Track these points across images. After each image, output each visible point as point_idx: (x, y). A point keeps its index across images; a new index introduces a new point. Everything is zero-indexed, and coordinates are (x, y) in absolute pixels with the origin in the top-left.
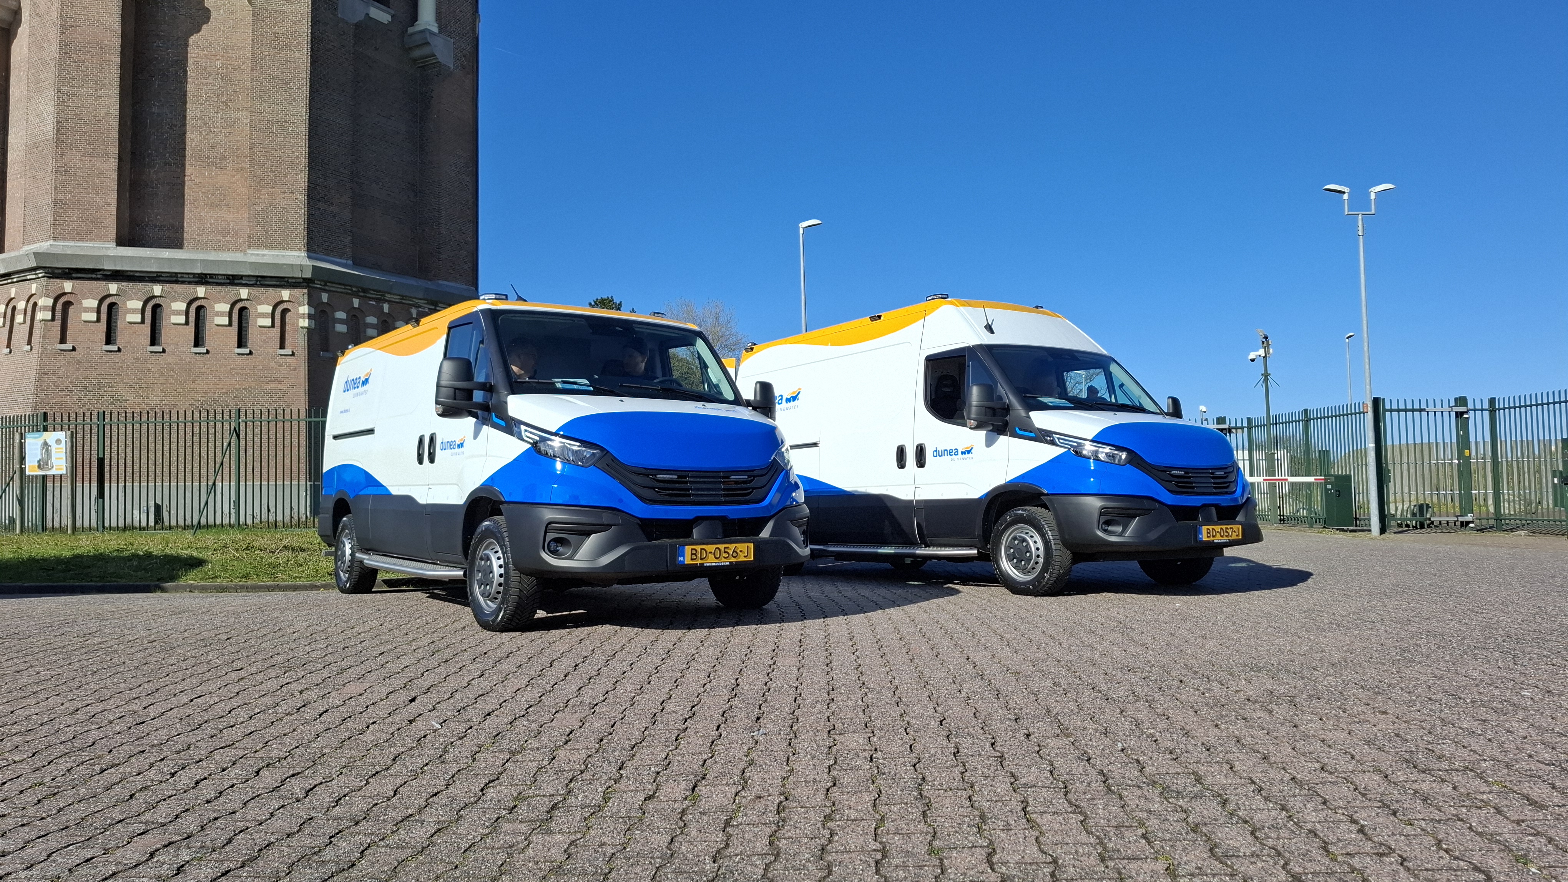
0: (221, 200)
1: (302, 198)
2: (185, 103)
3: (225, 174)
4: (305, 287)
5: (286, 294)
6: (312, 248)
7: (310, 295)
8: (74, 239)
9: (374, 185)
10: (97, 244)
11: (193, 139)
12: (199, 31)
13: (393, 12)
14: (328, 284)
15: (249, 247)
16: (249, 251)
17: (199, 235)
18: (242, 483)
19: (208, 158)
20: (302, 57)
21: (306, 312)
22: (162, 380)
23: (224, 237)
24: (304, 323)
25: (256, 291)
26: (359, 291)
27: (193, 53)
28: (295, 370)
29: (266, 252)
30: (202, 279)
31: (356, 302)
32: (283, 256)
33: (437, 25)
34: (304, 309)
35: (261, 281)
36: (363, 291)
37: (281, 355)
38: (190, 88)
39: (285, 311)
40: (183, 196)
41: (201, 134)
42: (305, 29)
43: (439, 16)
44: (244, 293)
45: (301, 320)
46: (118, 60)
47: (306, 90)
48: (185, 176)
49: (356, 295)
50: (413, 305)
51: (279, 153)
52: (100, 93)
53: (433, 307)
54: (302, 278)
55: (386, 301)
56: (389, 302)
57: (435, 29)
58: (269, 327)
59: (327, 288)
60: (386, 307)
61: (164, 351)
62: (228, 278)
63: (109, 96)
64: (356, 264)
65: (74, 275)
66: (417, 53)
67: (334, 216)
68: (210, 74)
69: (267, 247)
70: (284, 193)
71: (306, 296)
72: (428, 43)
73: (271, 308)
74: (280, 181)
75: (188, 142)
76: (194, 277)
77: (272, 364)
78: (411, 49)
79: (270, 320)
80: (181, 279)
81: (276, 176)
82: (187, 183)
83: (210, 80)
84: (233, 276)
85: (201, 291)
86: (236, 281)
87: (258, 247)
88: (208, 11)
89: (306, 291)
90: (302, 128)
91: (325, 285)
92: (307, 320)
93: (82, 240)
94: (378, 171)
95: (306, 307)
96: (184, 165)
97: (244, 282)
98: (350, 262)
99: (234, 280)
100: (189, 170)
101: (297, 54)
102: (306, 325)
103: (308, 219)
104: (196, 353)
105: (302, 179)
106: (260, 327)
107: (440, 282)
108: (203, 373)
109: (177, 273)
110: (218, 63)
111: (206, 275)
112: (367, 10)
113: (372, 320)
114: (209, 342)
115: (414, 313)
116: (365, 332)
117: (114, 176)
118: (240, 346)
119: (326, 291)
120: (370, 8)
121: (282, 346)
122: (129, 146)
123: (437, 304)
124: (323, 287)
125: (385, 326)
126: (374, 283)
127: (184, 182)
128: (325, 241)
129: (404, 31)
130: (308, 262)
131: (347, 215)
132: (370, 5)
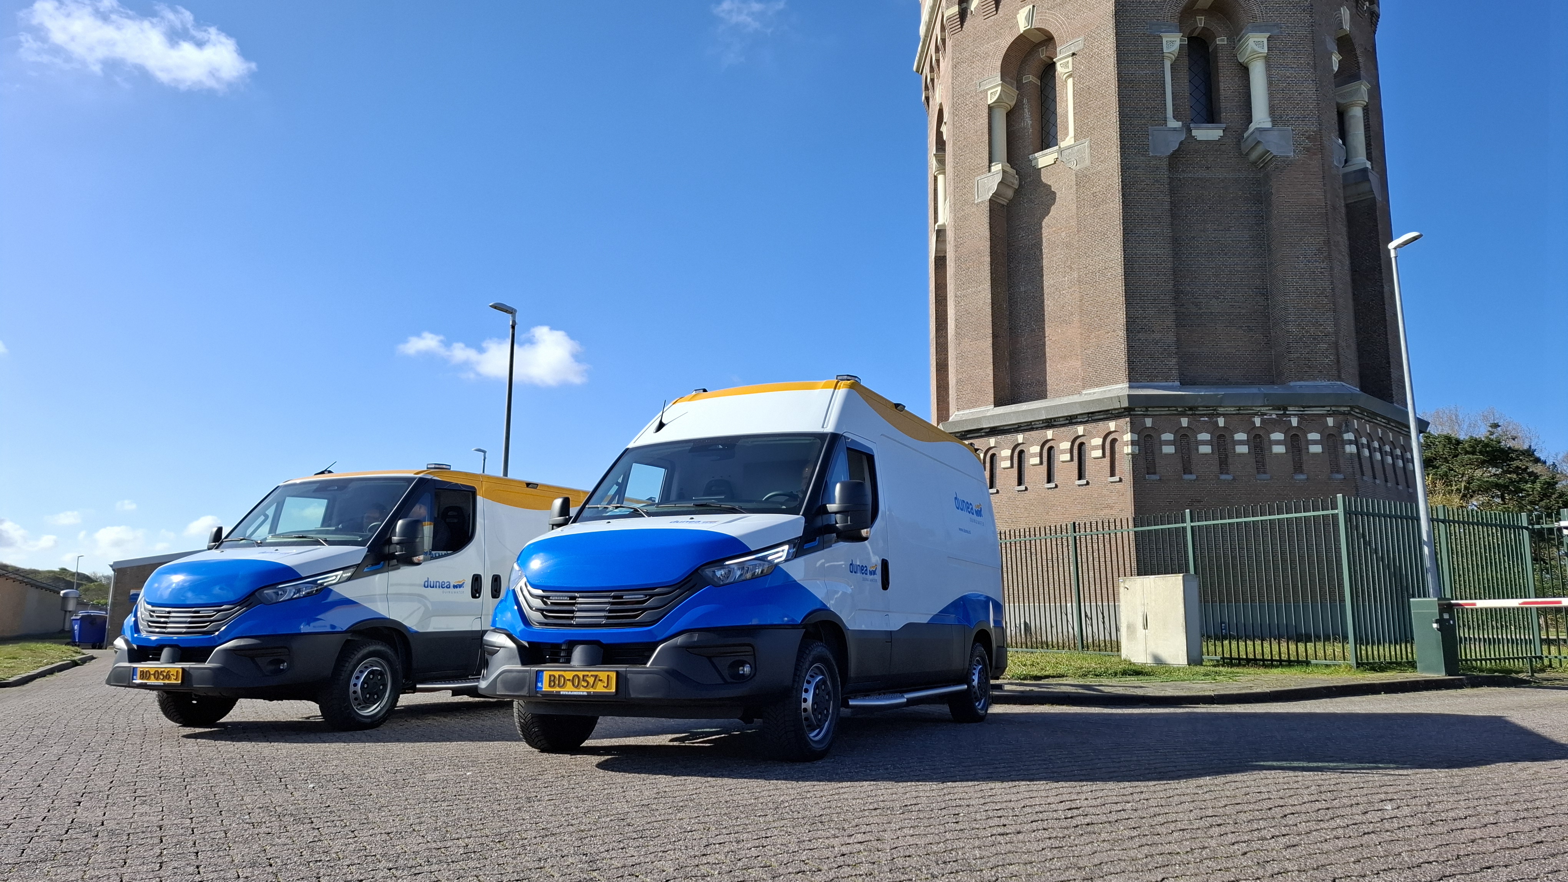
1: (1122, 333)
2: (1042, 276)
4: (1125, 416)
5: (1112, 425)
6: (1133, 378)
7: (1132, 423)
8: (969, 408)
9: (1213, 301)
10: (983, 408)
11: (1049, 305)
12: (1049, 213)
13: (1224, 125)
14: (1149, 409)
15: (1084, 388)
16: (1084, 392)
17: (1057, 385)
18: (1082, 604)
19: (1060, 317)
20: (1115, 205)
21: (1129, 439)
22: (1026, 515)
23: (1075, 382)
24: (1128, 449)
25: (1089, 426)
26: (1188, 410)
27: (1045, 232)
28: (1123, 495)
29: (1097, 390)
30: (1049, 423)
31: (1184, 422)
32: (1109, 390)
33: (1270, 119)
34: (1128, 437)
35: (1092, 417)
36: (1191, 409)
37: (1112, 482)
38: (1045, 262)
39: (1114, 441)
40: (1045, 354)
41: (1054, 298)
42: (1116, 181)
43: (1272, 110)
44: (1080, 430)
45: (1125, 448)
46: (989, 259)
47: (1120, 235)
48: (1045, 337)
49: (1183, 414)
50: (1256, 414)
51: (1102, 298)
52: (979, 289)
53: (1282, 412)
54: (1121, 408)
55: (1219, 415)
56: (1224, 415)
57: (1269, 125)
58: (1101, 458)
59: (1149, 413)
60: (1221, 422)
61: (1026, 489)
62: (1067, 419)
63: (985, 289)
64: (1185, 383)
65: (968, 436)
66: (1254, 156)
67: (1157, 343)
68: (1058, 246)
69: (1097, 386)
70: (1108, 333)
71: (1129, 424)
72: (1259, 142)
73: (1101, 440)
75: (1046, 308)
76: (1043, 423)
77: (1105, 492)
78: (1247, 154)
79: (1101, 451)
80: (1034, 426)
81: (1100, 319)
82: (1047, 343)
83: (1058, 251)
84: (1070, 416)
85: (1050, 434)
86: (1074, 421)
87: (1091, 387)
88: (1054, 193)
89: (1128, 419)
90: (1119, 270)
91: (1147, 411)
92: (1130, 447)
93: (973, 407)
94: (1217, 285)
95: (1129, 434)
96: (1044, 328)
97: (1079, 420)
98: (1177, 383)
99: (1072, 420)
100: (1048, 331)
101: (1112, 205)
102: (1130, 451)
103: (1128, 351)
104: (1049, 489)
105: (1121, 317)
106: (1095, 458)
107: (1292, 384)
108: (1054, 506)
109: (1031, 422)
110: (1063, 234)
111: (1051, 419)
112: (1183, 137)
113: (1205, 436)
114: (1058, 477)
115: (1257, 421)
116: (1197, 450)
117: (990, 351)
118: (1080, 478)
119: (1148, 416)
120: (1195, 133)
121: (1113, 474)
122: (1006, 323)
123: (1285, 409)
124: (1145, 413)
125: (1222, 441)
126: (1199, 400)
127: (1044, 343)
128: (1148, 369)
129: (1240, 139)
130: (1127, 392)
131: (1171, 338)
132: (1189, 130)
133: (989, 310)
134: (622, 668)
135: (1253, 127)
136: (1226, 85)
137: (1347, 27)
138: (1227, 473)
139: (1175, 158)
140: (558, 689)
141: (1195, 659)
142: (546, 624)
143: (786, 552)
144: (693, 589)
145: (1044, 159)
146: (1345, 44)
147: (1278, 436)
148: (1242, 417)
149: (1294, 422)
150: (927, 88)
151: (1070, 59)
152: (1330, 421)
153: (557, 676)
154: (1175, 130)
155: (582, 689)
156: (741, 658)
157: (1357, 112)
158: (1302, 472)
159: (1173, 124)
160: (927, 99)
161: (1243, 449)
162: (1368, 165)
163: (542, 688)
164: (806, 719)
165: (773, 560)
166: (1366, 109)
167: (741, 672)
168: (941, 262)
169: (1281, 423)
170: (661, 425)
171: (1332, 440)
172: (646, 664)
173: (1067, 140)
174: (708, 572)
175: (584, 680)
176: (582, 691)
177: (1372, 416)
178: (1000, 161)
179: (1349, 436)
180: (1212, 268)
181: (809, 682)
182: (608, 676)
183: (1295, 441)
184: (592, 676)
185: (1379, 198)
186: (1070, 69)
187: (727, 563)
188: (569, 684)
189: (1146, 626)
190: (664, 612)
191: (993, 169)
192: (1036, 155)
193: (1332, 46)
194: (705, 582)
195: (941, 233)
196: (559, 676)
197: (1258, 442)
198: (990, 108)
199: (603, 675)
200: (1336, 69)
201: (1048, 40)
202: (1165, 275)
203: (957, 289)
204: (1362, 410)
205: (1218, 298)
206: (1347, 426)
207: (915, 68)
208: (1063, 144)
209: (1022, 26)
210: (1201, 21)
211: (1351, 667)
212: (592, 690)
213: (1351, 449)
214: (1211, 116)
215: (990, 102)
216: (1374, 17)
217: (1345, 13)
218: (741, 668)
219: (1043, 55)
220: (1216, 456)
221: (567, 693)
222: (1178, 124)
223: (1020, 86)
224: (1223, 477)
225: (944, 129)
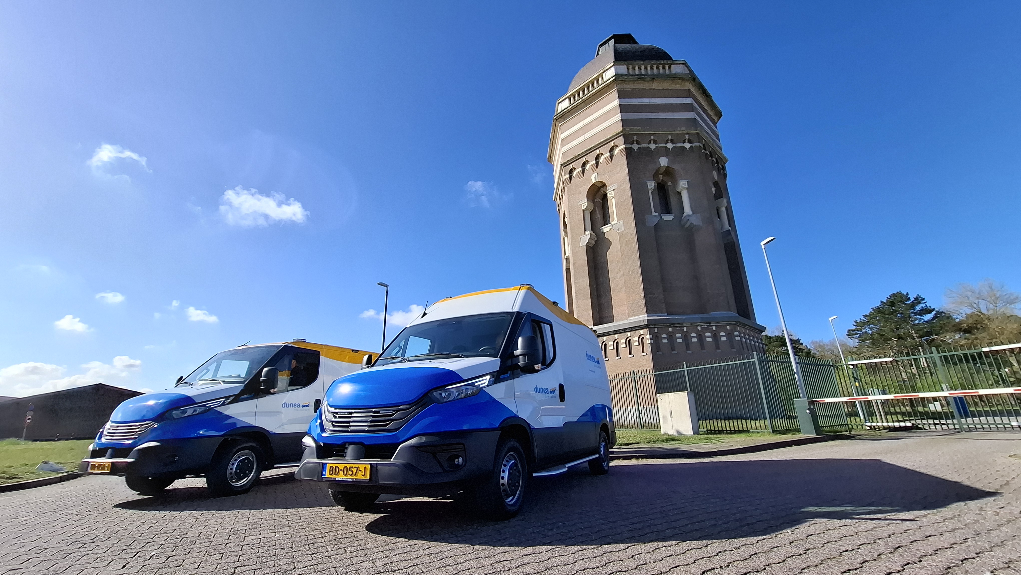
0: (622, 303)
1: (642, 295)
3: (621, 294)
4: (647, 328)
5: (641, 332)
6: (648, 312)
9: (676, 281)
12: (609, 249)
13: (674, 214)
14: (656, 325)
16: (629, 319)
17: (618, 316)
19: (617, 289)
20: (635, 245)
21: (649, 337)
24: (649, 341)
25: (632, 333)
27: (608, 257)
28: (648, 360)
29: (634, 318)
30: (616, 332)
31: (670, 329)
32: (639, 318)
33: (691, 211)
34: (648, 336)
35: (633, 329)
36: (672, 325)
37: (643, 355)
39: (643, 338)
40: (611, 304)
41: (614, 282)
42: (635, 236)
43: (692, 208)
44: (629, 334)
46: (587, 268)
47: (638, 256)
48: (612, 298)
49: (669, 326)
50: (699, 326)
51: (633, 281)
52: (583, 279)
54: (644, 325)
55: (684, 326)
56: (686, 326)
57: (691, 213)
58: (638, 346)
60: (685, 329)
64: (669, 314)
66: (687, 226)
67: (656, 298)
68: (614, 262)
69: (634, 316)
70: (637, 295)
71: (648, 331)
72: (688, 220)
73: (638, 338)
74: (635, 291)
75: (610, 286)
76: (613, 332)
77: (641, 360)
78: (684, 225)
79: (638, 343)
80: (610, 334)
81: (633, 289)
82: (613, 300)
83: (614, 264)
84: (624, 329)
85: (616, 336)
87: (631, 317)
88: (611, 242)
90: (639, 270)
96: (610, 294)
97: (628, 330)
98: (666, 314)
99: (625, 331)
103: (645, 302)
104: (617, 359)
105: (641, 288)
106: (635, 346)
107: (711, 313)
108: (620, 366)
109: (608, 332)
110: (616, 257)
111: (616, 330)
112: (659, 218)
113: (679, 335)
114: (621, 353)
115: (699, 328)
116: (677, 341)
117: (590, 304)
118: (630, 354)
119: (656, 328)
120: (663, 217)
121: (643, 352)
122: (595, 293)
123: (710, 323)
124: (654, 326)
125: (686, 337)
126: (676, 320)
128: (654, 308)
129: (680, 220)
130: (646, 318)
131: (662, 296)
132: (661, 217)
133: (589, 287)
134: (374, 461)
135: (685, 215)
136: (673, 200)
137: (716, 178)
138: (690, 350)
139: (656, 226)
141: (696, 432)
142: (335, 431)
143: (488, 381)
144: (424, 406)
145: (606, 229)
146: (716, 184)
147: (708, 334)
148: (693, 326)
149: (714, 328)
150: (558, 206)
151: (613, 192)
152: (728, 327)
154: (655, 216)
155: (349, 477)
156: (454, 453)
157: (723, 209)
158: (719, 349)
159: (654, 214)
160: (559, 210)
161: (695, 340)
162: (730, 228)
163: (325, 475)
164: (504, 491)
165: (479, 385)
166: (726, 208)
167: (456, 463)
168: (568, 270)
169: (709, 329)
170: (425, 314)
171: (730, 335)
172: (391, 459)
173: (614, 221)
174: (436, 394)
176: (349, 478)
177: (744, 325)
178: (589, 230)
179: (736, 333)
180: (675, 269)
181: (505, 465)
183: (715, 336)
185: (735, 241)
186: (613, 195)
187: (448, 388)
188: (341, 473)
189: (671, 417)
190: (405, 422)
191: (586, 233)
192: (603, 227)
193: (711, 185)
194: (433, 401)
195: (567, 259)
196: (336, 467)
197: (701, 337)
198: (583, 211)
200: (714, 193)
201: (604, 185)
202: (657, 271)
203: (575, 280)
204: (740, 323)
205: (678, 280)
206: (735, 329)
207: (553, 199)
208: (613, 223)
209: (594, 181)
210: (661, 177)
211: (770, 433)
212: (355, 477)
213: (738, 338)
214: (668, 211)
215: (583, 209)
216: (725, 176)
217: (715, 174)
218: (456, 460)
219: (602, 190)
220: (684, 343)
221: (340, 479)
222: (657, 214)
223: (594, 202)
224: (688, 352)
225: (566, 220)
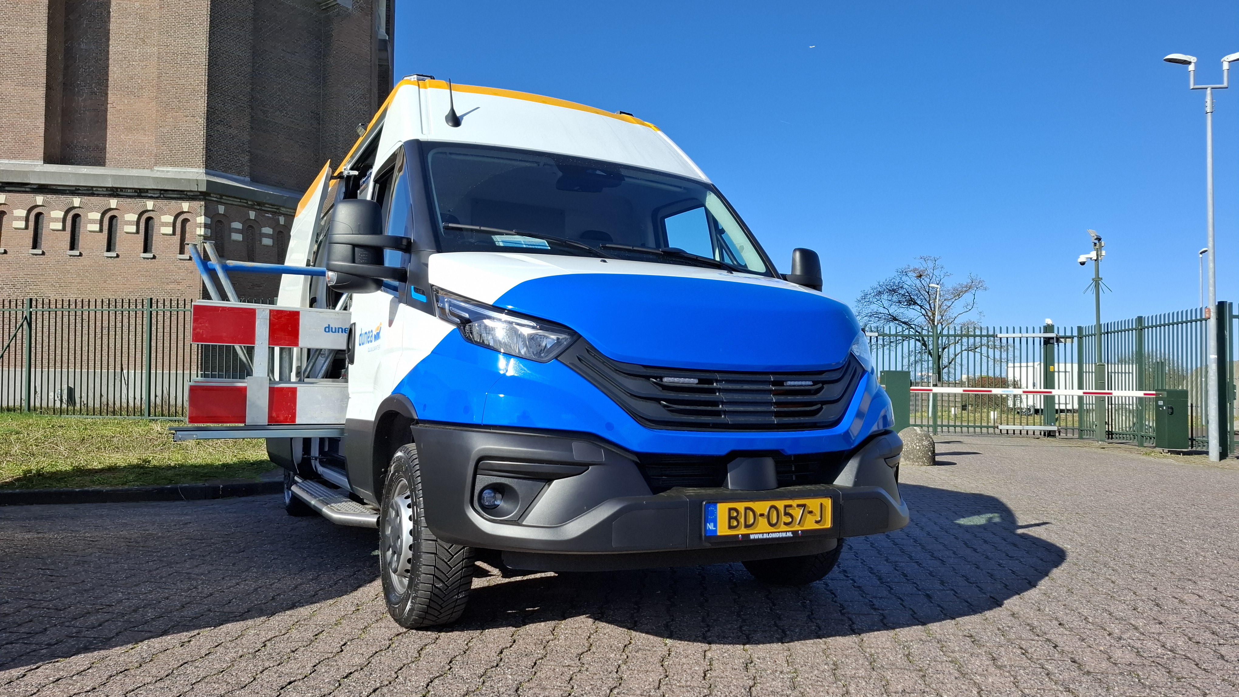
0: (138, 125)
1: (202, 121)
2: (108, 40)
3: (142, 101)
4: (200, 200)
5: (185, 206)
6: (210, 165)
7: (206, 207)
8: (8, 158)
9: (278, 113)
10: (28, 162)
11: (115, 72)
14: (224, 197)
15: (156, 164)
16: (156, 168)
17: (119, 155)
19: (128, 88)
21: (203, 222)
22: (78, 280)
23: (140, 156)
24: (201, 231)
25: (161, 203)
26: (254, 205)
28: (191, 272)
29: (170, 169)
30: (114, 192)
31: (252, 215)
32: (184, 172)
34: (201, 219)
35: (163, 194)
36: (259, 205)
37: (181, 259)
38: (113, 27)
39: (185, 221)
40: (106, 121)
41: (121, 67)
44: (150, 204)
45: (198, 229)
47: (206, 25)
48: (108, 104)
49: (252, 208)
51: (183, 82)
52: (31, 30)
54: (198, 191)
55: (281, 213)
58: (170, 235)
59: (222, 201)
60: (282, 219)
61: (81, 255)
62: (135, 192)
63: (38, 33)
64: (254, 180)
65: (7, 188)
67: (233, 138)
68: (130, 14)
69: (171, 165)
70: (187, 116)
71: (203, 208)
73: (173, 218)
74: (183, 106)
75: (111, 74)
76: (107, 190)
77: (172, 267)
79: (171, 228)
80: (96, 192)
81: (179, 101)
82: (110, 110)
83: (130, 19)
84: (140, 189)
85: (113, 203)
86: (143, 194)
87: (164, 164)
89: (203, 203)
90: (203, 59)
91: (221, 198)
92: (203, 229)
93: (15, 158)
94: (282, 101)
95: (203, 217)
96: (107, 94)
97: (150, 195)
98: (248, 179)
99: (141, 193)
100: (111, 98)
102: (202, 233)
103: (207, 139)
104: (108, 257)
105: (201, 105)
106: (163, 234)
108: (113, 275)
109: (93, 187)
111: (117, 188)
113: (267, 230)
114: (120, 246)
116: (261, 241)
117: (42, 103)
118: (145, 251)
119: (222, 203)
121: (182, 252)
122: (60, 78)
124: (218, 200)
125: (281, 236)
126: (268, 198)
127: (107, 109)
128: (224, 160)
130: (204, 177)
131: (246, 137)
133: (43, 57)
140: (742, 531)
153: (742, 511)
162: (386, 36)
175: (786, 514)
180: (279, 84)
182: (821, 504)
184: (798, 506)
188: (763, 522)
196: (747, 509)
199: (813, 504)
202: (244, 77)
205: (281, 112)
220: (275, 249)
221: (760, 536)
